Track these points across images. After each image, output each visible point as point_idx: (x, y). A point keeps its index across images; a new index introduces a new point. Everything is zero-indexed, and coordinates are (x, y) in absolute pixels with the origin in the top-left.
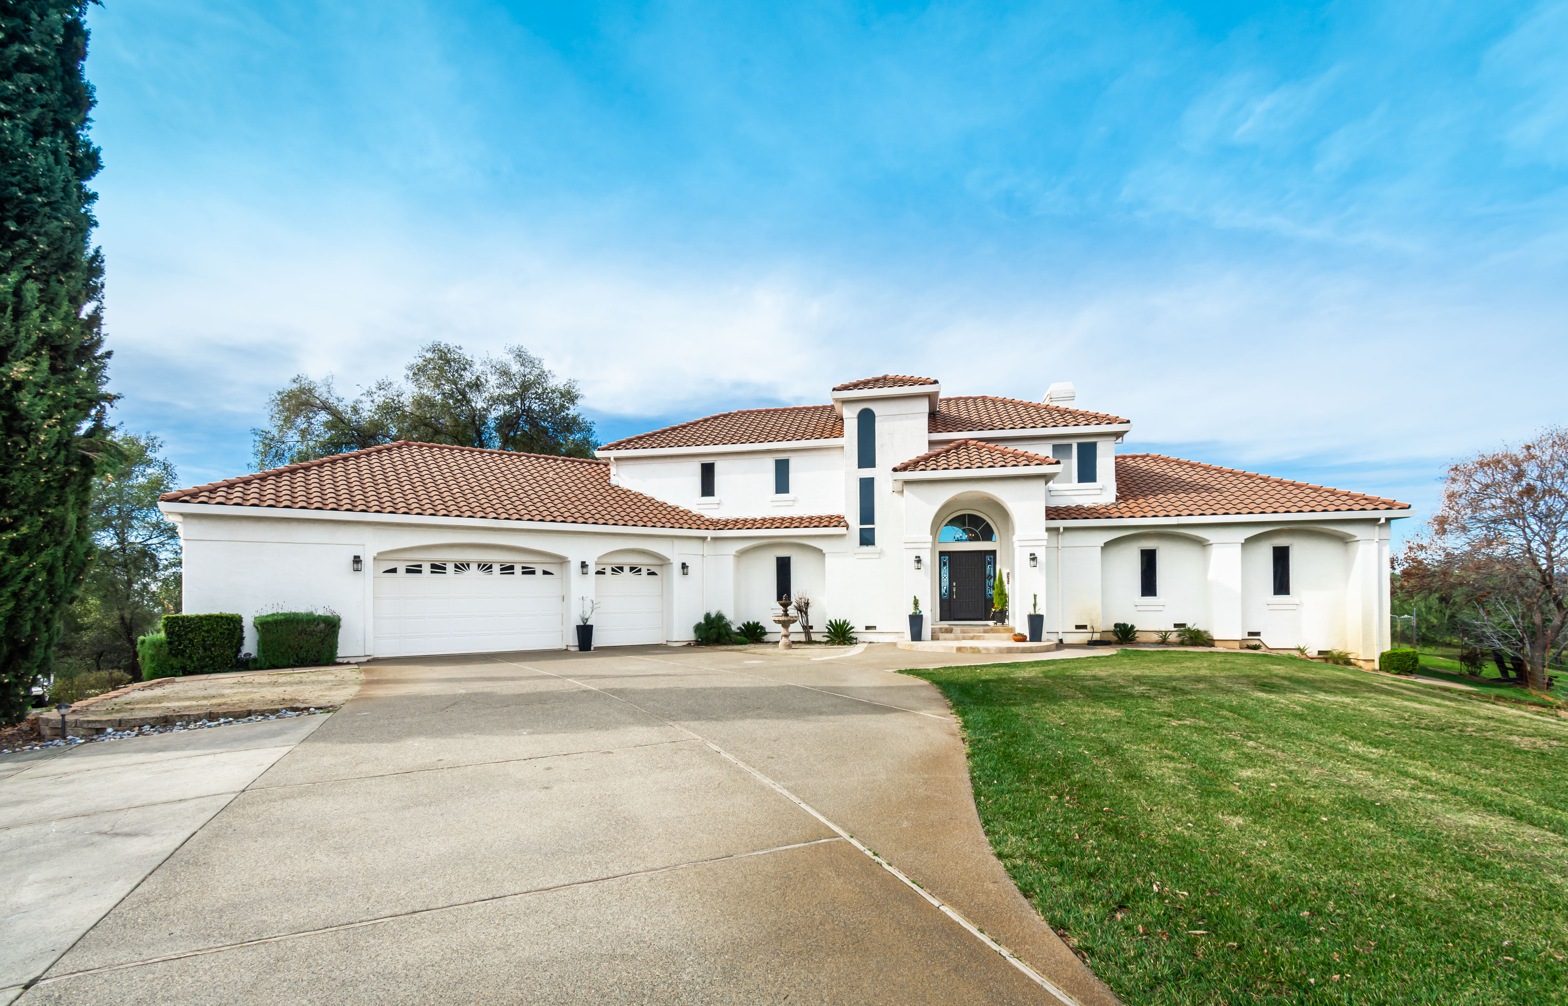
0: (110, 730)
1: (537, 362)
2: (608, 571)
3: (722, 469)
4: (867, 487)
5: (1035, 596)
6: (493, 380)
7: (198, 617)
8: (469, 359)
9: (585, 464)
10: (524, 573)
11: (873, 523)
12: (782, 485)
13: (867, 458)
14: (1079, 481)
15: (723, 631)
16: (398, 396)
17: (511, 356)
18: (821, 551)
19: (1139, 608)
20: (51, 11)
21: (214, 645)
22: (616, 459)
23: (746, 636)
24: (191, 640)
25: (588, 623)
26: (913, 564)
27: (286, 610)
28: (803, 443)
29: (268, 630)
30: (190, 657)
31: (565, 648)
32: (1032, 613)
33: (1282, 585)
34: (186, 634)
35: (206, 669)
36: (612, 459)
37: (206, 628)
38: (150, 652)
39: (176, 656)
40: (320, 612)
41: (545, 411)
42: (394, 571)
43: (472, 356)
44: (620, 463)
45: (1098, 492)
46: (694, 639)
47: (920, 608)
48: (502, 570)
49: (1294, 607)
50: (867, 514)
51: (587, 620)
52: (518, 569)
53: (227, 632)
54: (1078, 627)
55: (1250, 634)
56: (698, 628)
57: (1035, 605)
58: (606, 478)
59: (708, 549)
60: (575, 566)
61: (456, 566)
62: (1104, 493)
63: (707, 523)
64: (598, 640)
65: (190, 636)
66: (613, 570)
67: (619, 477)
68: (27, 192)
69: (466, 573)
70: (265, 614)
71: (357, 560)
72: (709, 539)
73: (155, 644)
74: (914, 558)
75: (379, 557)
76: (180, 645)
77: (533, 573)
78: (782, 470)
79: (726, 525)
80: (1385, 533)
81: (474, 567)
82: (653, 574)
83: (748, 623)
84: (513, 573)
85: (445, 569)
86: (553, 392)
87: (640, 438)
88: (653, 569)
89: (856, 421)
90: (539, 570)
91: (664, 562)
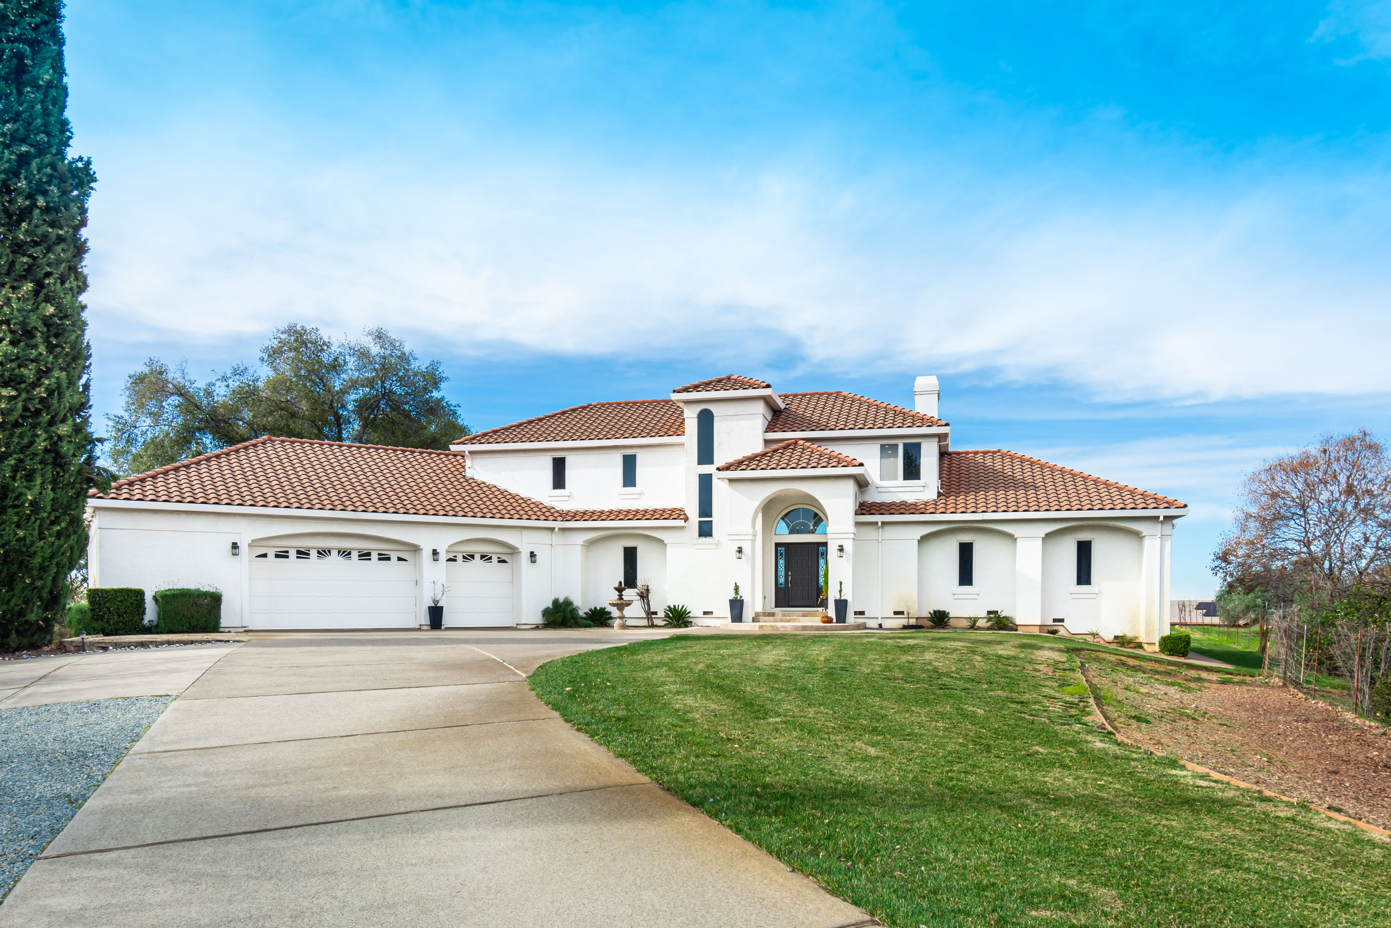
0: (111, 648)
1: (397, 344)
2: (460, 558)
3: (572, 462)
4: (705, 483)
5: (841, 583)
6: (352, 362)
7: (113, 589)
8: (327, 340)
9: (442, 456)
10: (379, 559)
11: (711, 516)
12: (629, 479)
13: (705, 455)
14: (904, 479)
15: (569, 615)
16: (253, 381)
17: (370, 338)
18: (663, 541)
19: (956, 597)
20: (72, 204)
21: (126, 612)
22: (470, 452)
23: (593, 621)
24: (108, 608)
25: (439, 605)
26: (735, 554)
27: (179, 586)
28: (648, 441)
29: (167, 602)
30: (108, 622)
31: (418, 627)
32: (838, 598)
33: (1084, 576)
34: (104, 604)
35: (120, 632)
36: (467, 453)
37: (119, 599)
38: (77, 616)
39: (97, 620)
40: (206, 588)
41: (407, 393)
42: (265, 556)
43: (329, 338)
44: (475, 456)
45: (921, 489)
46: (541, 622)
47: (741, 593)
48: (359, 556)
49: (1094, 596)
50: (706, 507)
51: (438, 601)
52: (374, 556)
53: (135, 602)
54: (896, 613)
55: (1055, 620)
56: (546, 612)
57: (840, 591)
58: (461, 470)
59: (556, 539)
60: (426, 554)
61: (319, 552)
62: (926, 490)
63: (556, 514)
64: (447, 620)
65: (108, 605)
66: (464, 557)
67: (474, 469)
68: (61, 319)
69: (328, 559)
70: (163, 589)
71: (235, 546)
72: (557, 530)
73: (80, 611)
74: (737, 549)
75: (254, 543)
76: (100, 612)
77: (389, 559)
78: (629, 464)
79: (574, 517)
80: (1167, 529)
81: (335, 553)
82: (504, 561)
83: (595, 608)
84: (370, 559)
85: (309, 554)
86: (416, 374)
87: (495, 432)
88: (503, 557)
89: (696, 421)
90: (394, 557)
91: (514, 551)
